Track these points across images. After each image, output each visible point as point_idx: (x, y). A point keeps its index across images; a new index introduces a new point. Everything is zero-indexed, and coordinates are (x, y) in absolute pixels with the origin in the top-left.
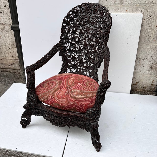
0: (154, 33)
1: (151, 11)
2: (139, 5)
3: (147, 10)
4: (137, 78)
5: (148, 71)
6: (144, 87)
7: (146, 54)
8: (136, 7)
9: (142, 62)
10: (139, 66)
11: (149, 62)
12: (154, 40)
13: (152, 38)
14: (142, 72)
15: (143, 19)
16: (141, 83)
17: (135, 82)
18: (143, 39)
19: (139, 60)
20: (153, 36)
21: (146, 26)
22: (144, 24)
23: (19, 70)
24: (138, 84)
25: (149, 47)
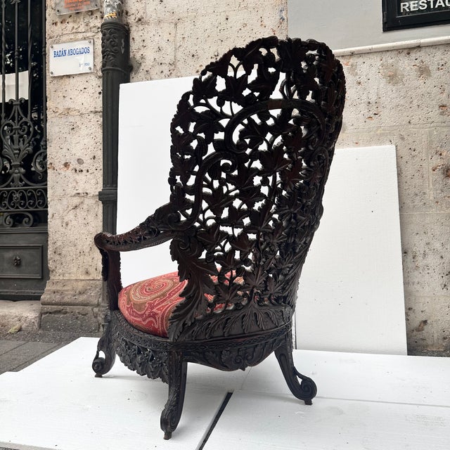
0: (431, 186)
1: (411, 140)
2: (383, 130)
3: (403, 139)
4: (418, 307)
5: (445, 285)
6: (445, 338)
7: (426, 240)
8: (377, 135)
9: (420, 262)
10: (416, 273)
11: (438, 261)
12: (437, 202)
13: (431, 198)
14: (427, 289)
15: (399, 157)
16: (434, 324)
17: (416, 324)
18: (408, 202)
19: (412, 257)
20: (431, 192)
21: (409, 171)
22: (403, 167)
23: (98, 305)
24: (425, 327)
25: (428, 220)
